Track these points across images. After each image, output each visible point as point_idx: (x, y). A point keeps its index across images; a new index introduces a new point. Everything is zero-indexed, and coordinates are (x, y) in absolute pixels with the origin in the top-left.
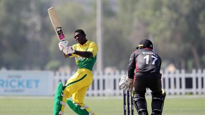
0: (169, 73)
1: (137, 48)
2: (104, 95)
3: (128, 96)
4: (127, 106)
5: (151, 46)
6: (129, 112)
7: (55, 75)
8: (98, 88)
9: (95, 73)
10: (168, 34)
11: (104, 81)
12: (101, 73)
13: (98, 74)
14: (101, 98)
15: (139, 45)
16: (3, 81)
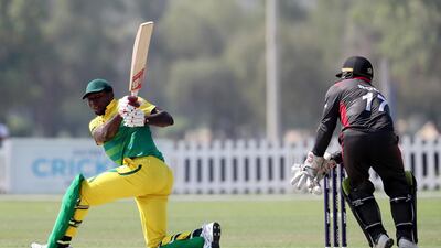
0: (424, 142)
1: (339, 76)
2: (282, 191)
3: (335, 193)
4: (332, 215)
5: (369, 70)
6: (336, 228)
7: (176, 147)
8: (271, 177)
9: (264, 143)
10: (422, 58)
11: (282, 160)
12: (276, 143)
13: (270, 146)
14: (277, 197)
15: (344, 70)
16: (63, 162)
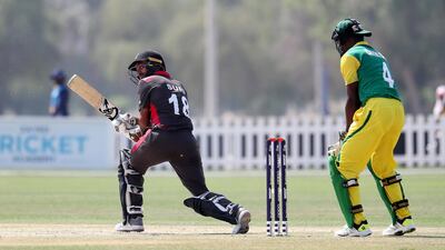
2: (221, 168)
3: (276, 169)
4: (273, 191)
6: (277, 203)
11: (221, 139)
13: (209, 125)
14: (215, 174)
16: (11, 139)
